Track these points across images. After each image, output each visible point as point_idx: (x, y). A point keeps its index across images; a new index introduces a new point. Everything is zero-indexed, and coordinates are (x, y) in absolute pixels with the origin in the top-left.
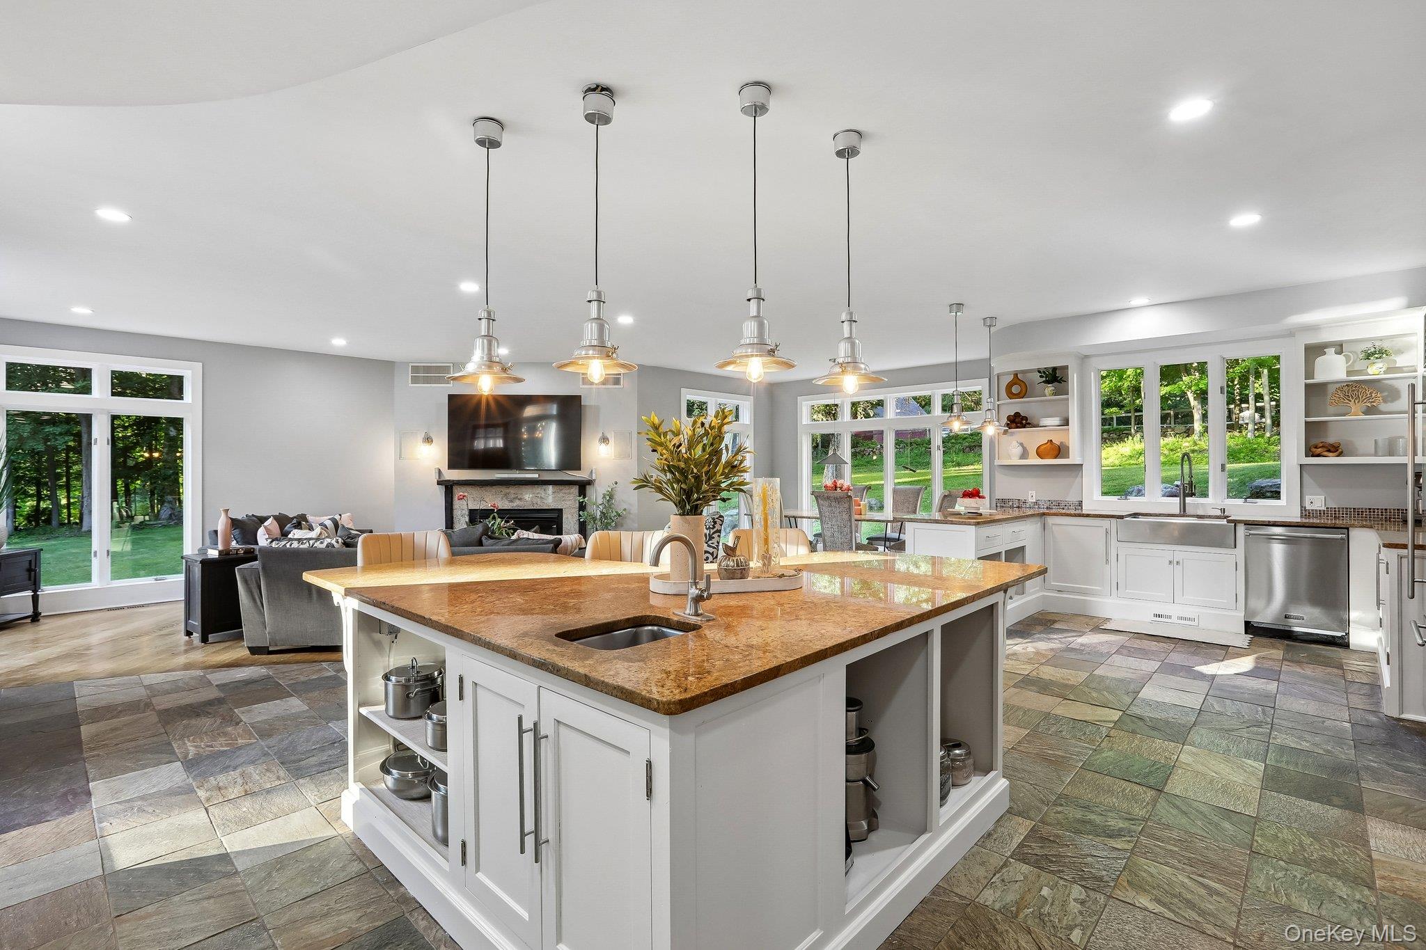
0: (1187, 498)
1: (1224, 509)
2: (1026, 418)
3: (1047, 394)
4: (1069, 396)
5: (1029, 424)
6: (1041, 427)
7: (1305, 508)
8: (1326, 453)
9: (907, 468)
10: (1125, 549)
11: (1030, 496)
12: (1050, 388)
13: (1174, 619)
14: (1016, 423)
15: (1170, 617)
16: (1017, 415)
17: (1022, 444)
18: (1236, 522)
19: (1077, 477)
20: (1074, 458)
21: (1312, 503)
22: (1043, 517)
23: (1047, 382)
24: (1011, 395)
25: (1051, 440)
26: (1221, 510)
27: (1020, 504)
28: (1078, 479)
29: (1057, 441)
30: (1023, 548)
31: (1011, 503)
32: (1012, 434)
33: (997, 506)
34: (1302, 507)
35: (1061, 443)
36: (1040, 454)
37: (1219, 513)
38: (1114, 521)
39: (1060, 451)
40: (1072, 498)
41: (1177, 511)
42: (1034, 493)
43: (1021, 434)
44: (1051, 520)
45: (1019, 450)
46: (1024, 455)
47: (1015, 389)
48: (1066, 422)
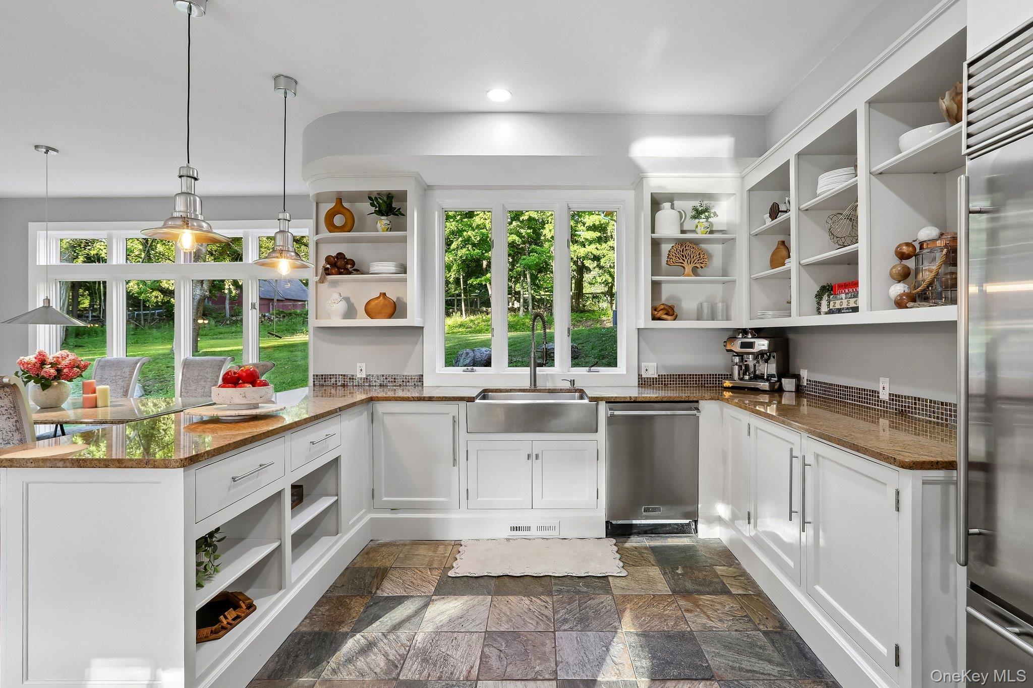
0: (537, 368)
1: (574, 380)
2: (353, 263)
3: (380, 229)
4: (408, 233)
5: (357, 270)
6: (371, 274)
7: (641, 375)
8: (665, 316)
9: (273, 335)
10: (477, 442)
11: (358, 370)
12: (383, 221)
13: (534, 533)
14: (339, 268)
15: (529, 529)
16: (340, 256)
17: (347, 300)
18: (596, 400)
19: (416, 343)
20: (413, 318)
21: (647, 370)
22: (371, 404)
23: (380, 213)
24: (332, 227)
25: (384, 294)
26: (571, 382)
27: (346, 383)
28: (418, 347)
29: (392, 295)
30: (336, 462)
31: (333, 380)
32: (335, 284)
33: (314, 385)
34: (639, 375)
35: (398, 298)
36: (370, 313)
37: (567, 385)
38: (463, 404)
39: (396, 309)
40: (410, 371)
41: (526, 384)
42: (363, 366)
43: (347, 284)
44: (381, 408)
45: (342, 306)
46: (350, 312)
47: (338, 220)
48: (404, 270)
